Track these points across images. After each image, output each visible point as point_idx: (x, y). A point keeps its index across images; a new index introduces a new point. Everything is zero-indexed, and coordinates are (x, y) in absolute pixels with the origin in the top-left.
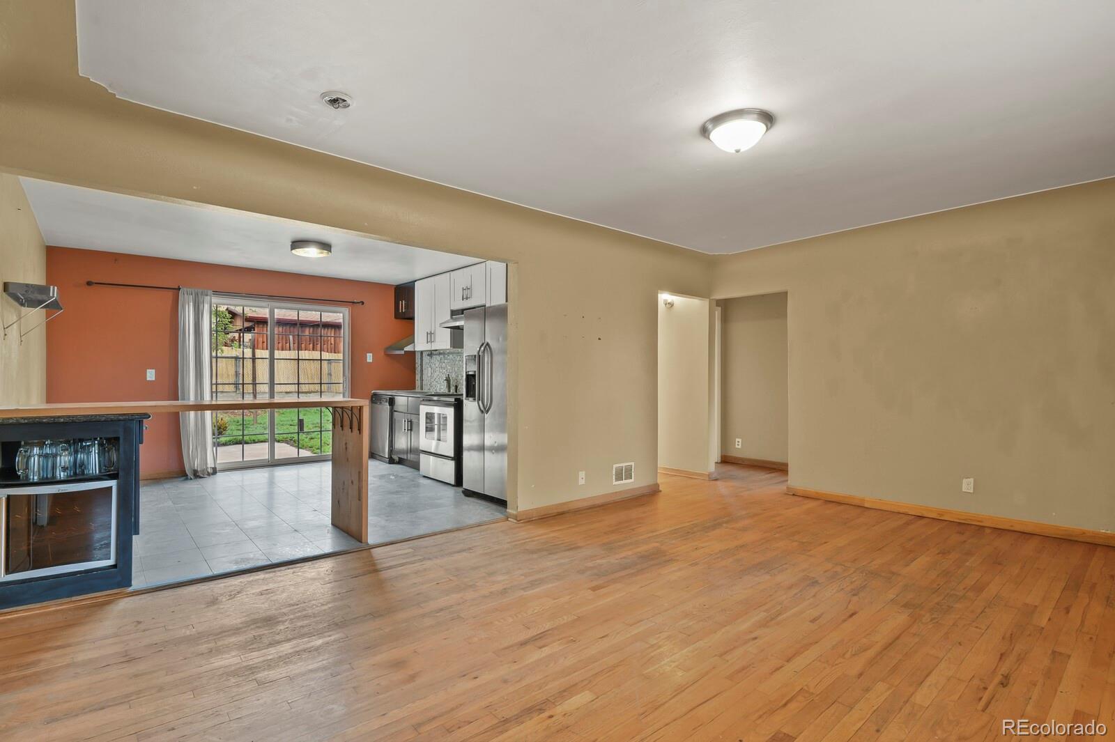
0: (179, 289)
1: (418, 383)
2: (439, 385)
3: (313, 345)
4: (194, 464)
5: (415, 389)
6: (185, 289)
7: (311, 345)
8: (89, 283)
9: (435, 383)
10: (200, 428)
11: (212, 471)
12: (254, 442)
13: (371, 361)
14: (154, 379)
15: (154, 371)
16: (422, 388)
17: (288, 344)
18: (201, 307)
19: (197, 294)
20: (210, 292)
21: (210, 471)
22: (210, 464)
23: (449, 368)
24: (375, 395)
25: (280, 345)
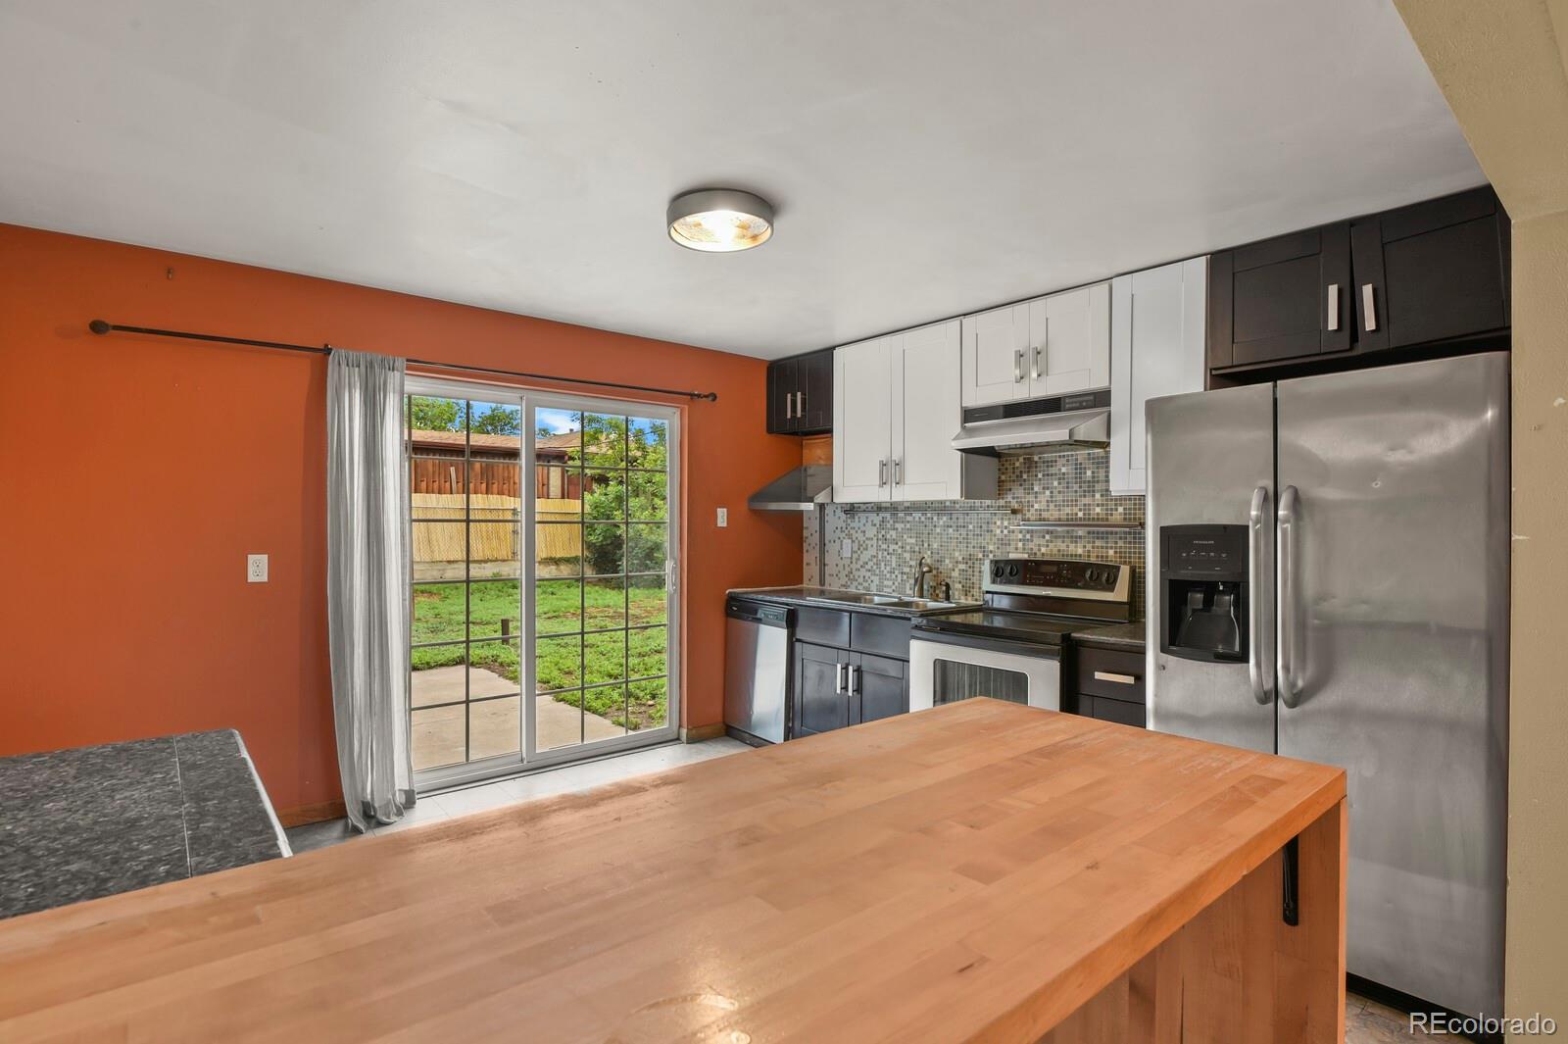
0: (327, 351)
1: (810, 570)
2: (876, 579)
3: (487, 485)
4: (364, 789)
5: (802, 583)
6: (343, 352)
7: (484, 485)
8: (98, 327)
9: (863, 572)
10: (378, 700)
11: (403, 800)
12: (429, 666)
13: (725, 525)
14: (265, 579)
15: (265, 558)
16: (822, 582)
17: (448, 484)
18: (380, 397)
19: (370, 366)
20: (400, 362)
21: (400, 799)
22: (401, 783)
23: (913, 541)
24: (732, 599)
25: (436, 485)
